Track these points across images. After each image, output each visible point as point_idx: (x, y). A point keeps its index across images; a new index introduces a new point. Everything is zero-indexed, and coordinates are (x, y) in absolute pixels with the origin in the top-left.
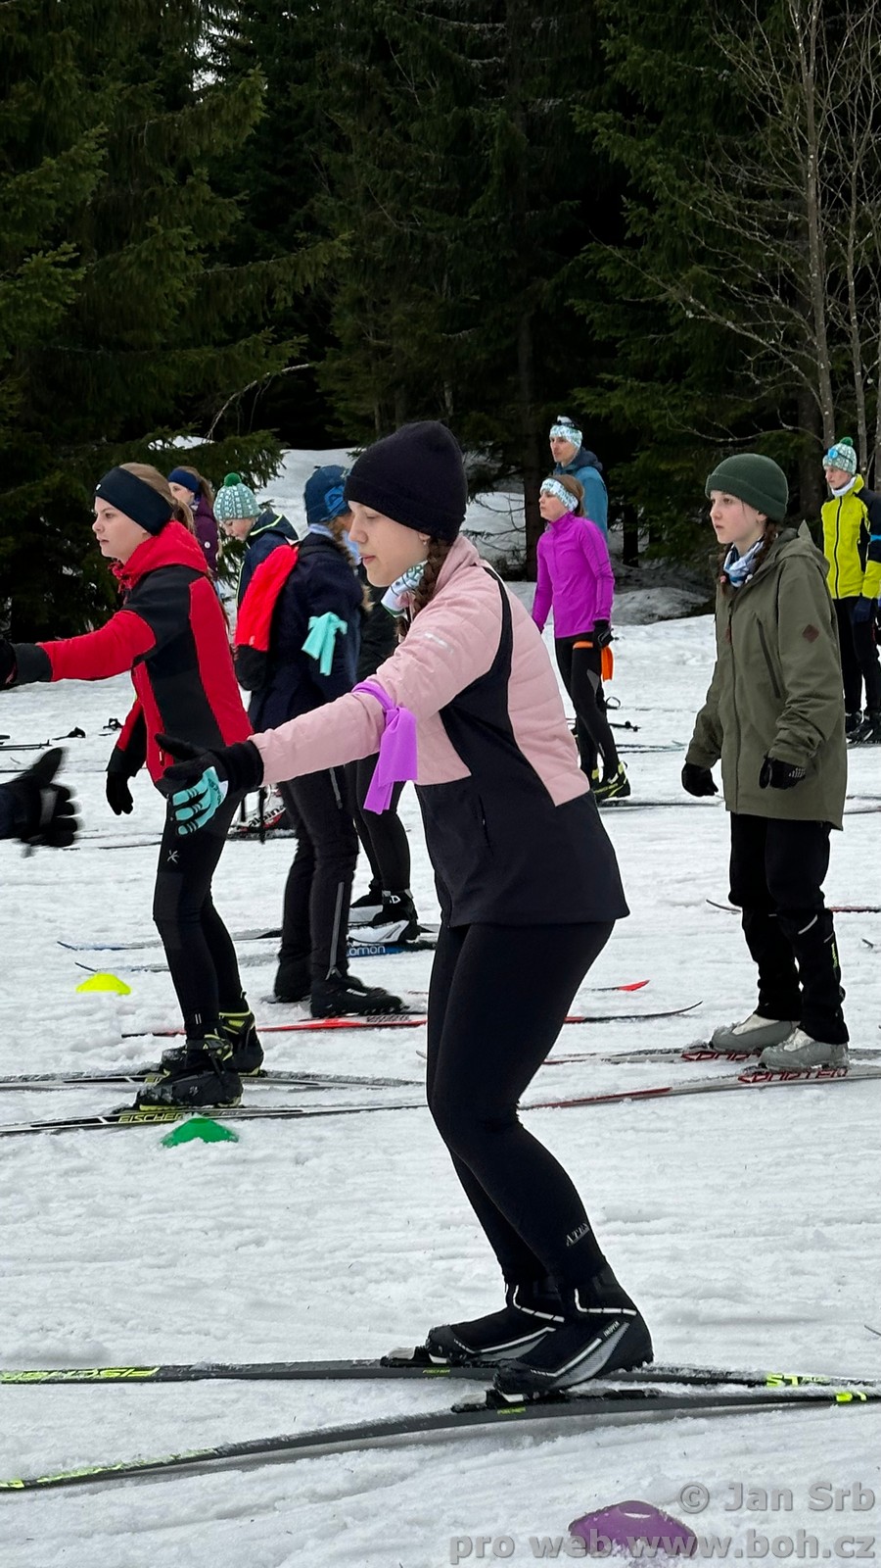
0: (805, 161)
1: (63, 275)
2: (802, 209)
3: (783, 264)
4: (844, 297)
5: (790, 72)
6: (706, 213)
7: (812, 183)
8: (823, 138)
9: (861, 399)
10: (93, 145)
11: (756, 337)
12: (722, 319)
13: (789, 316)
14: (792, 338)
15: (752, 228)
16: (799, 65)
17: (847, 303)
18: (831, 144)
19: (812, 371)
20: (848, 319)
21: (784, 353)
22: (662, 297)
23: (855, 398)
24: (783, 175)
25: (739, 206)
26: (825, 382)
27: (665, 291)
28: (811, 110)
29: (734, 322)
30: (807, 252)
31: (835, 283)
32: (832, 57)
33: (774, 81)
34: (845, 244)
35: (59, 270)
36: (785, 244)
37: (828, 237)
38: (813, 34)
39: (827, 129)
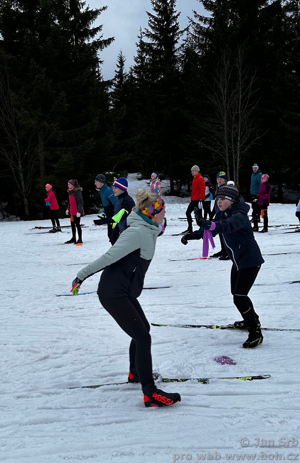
0: (224, 117)
1: (91, 144)
2: (223, 126)
3: (220, 136)
4: (231, 142)
5: (221, 102)
6: (205, 127)
7: (225, 121)
8: (227, 113)
9: (234, 161)
10: (96, 120)
11: (214, 150)
12: (208, 147)
13: (220, 146)
14: (221, 150)
15: (214, 130)
16: (223, 100)
17: (232, 143)
18: (229, 114)
19: (225, 156)
20: (232, 146)
21: (220, 153)
22: (196, 144)
23: (233, 161)
24: (220, 120)
25: (211, 126)
26: (227, 158)
27: (197, 142)
28: (225, 108)
29: (210, 147)
30: (224, 134)
31: (229, 140)
32: (229, 98)
33: (218, 103)
34: (231, 132)
35: (91, 143)
36: (220, 133)
37: (228, 131)
38: (226, 94)
39: (228, 111)
